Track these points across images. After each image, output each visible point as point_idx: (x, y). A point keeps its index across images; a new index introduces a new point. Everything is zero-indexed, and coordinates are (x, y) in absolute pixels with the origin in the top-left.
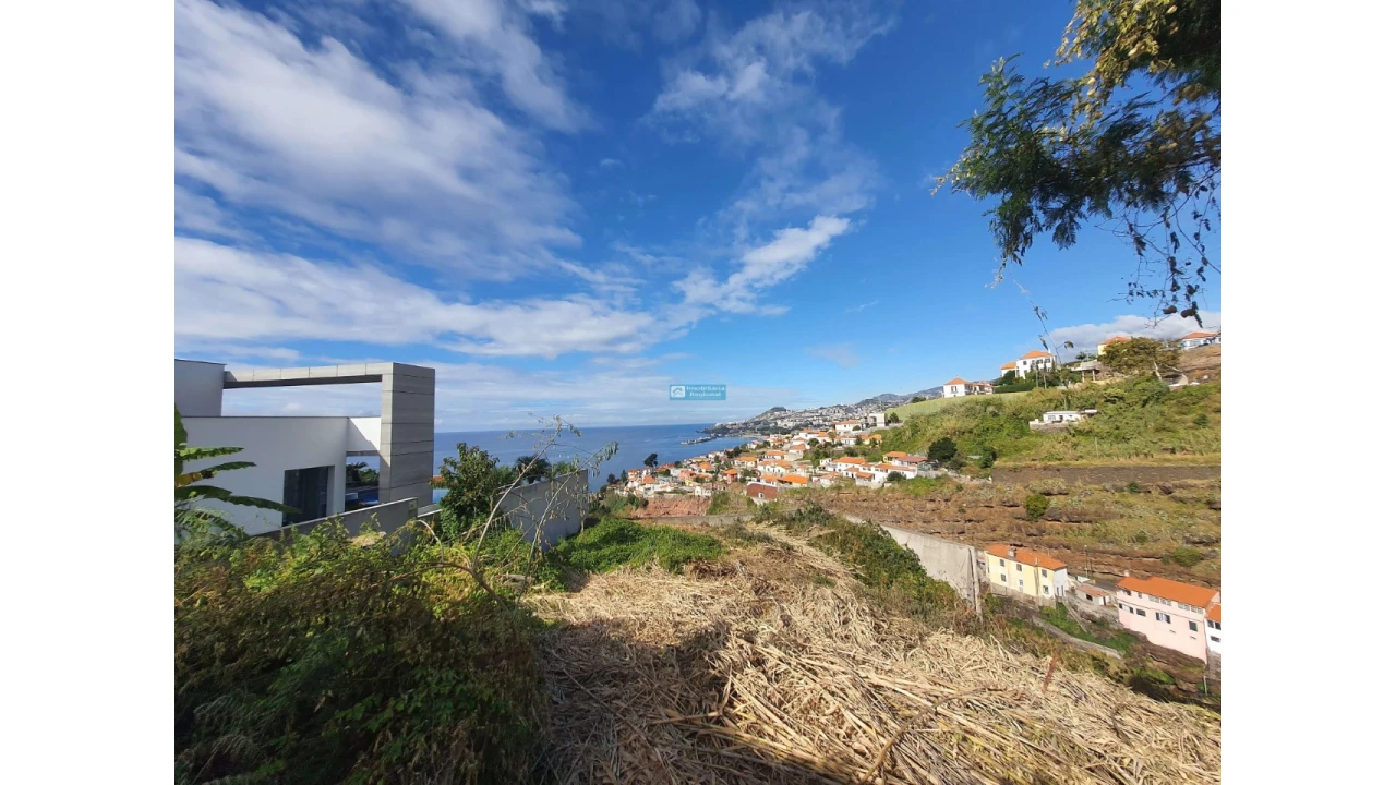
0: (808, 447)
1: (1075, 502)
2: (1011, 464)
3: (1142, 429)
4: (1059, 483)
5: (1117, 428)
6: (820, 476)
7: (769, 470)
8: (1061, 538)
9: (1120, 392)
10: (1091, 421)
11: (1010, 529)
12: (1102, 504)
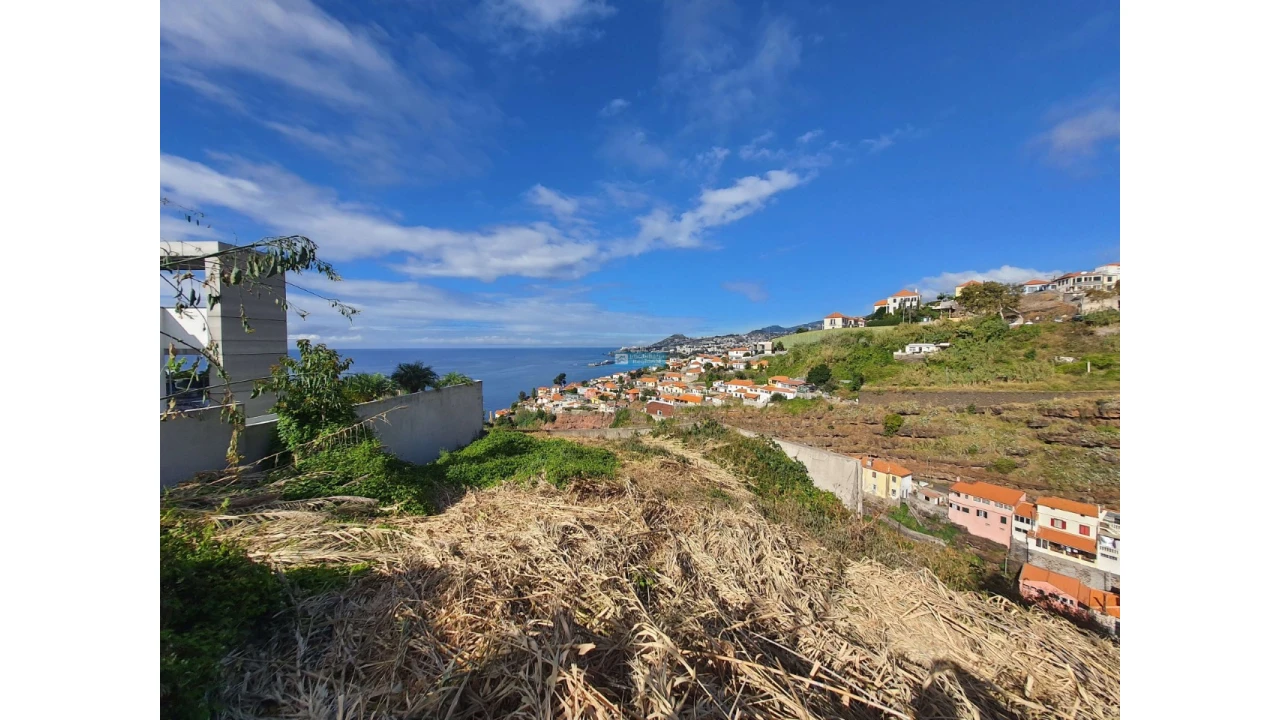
0: (703, 370)
1: (923, 422)
2: (875, 388)
3: (984, 361)
4: (912, 405)
5: (965, 359)
6: (713, 396)
7: (668, 390)
8: (911, 451)
9: (971, 329)
10: (944, 353)
11: (870, 443)
12: (945, 423)
